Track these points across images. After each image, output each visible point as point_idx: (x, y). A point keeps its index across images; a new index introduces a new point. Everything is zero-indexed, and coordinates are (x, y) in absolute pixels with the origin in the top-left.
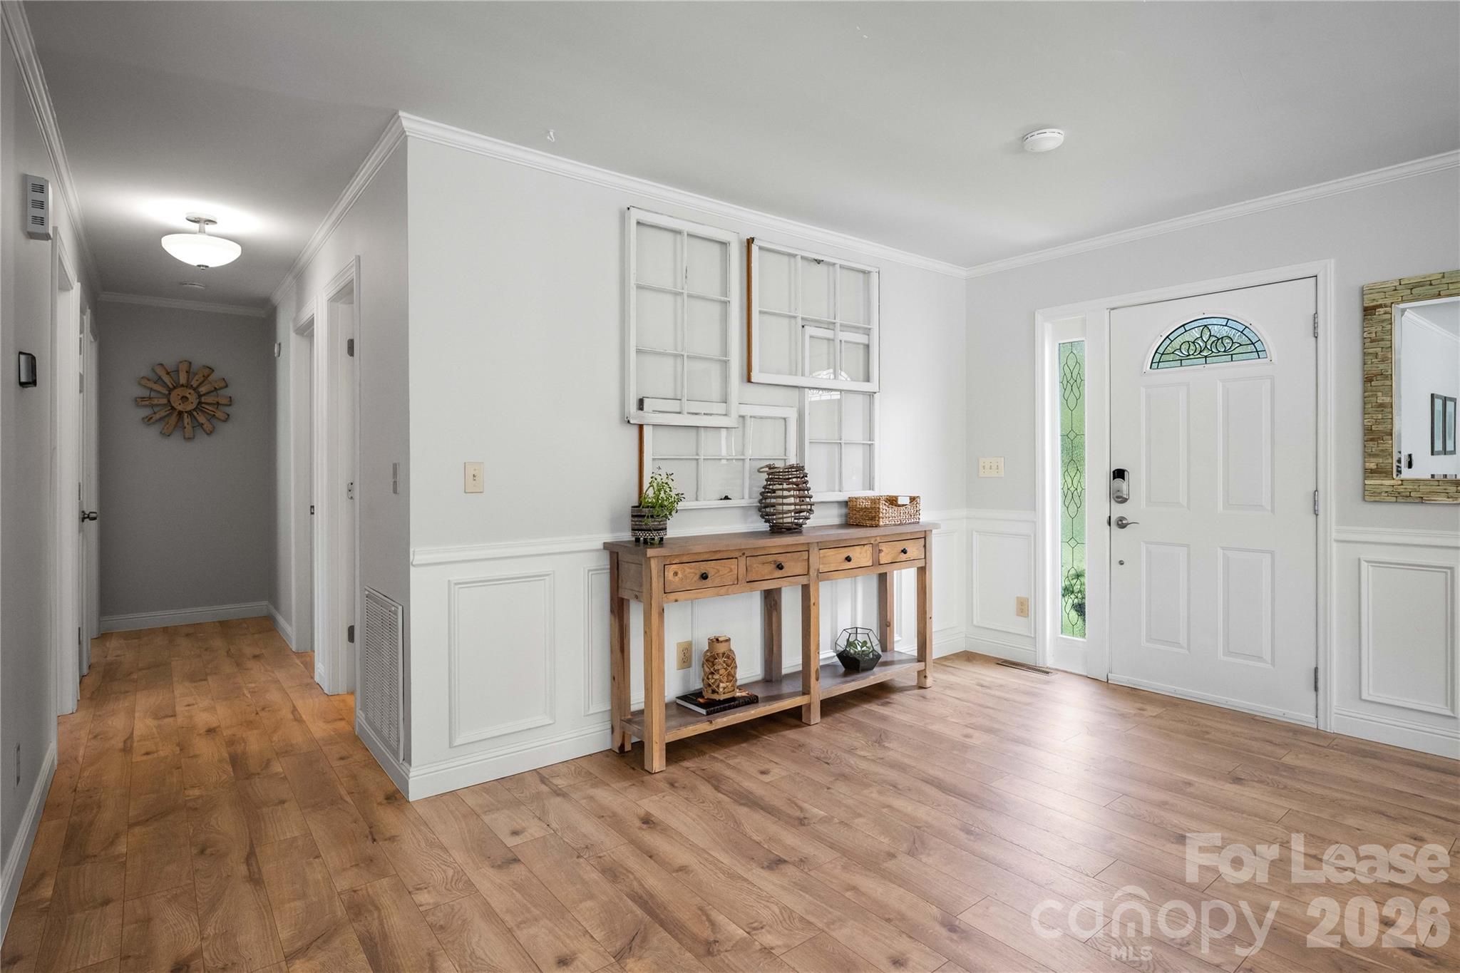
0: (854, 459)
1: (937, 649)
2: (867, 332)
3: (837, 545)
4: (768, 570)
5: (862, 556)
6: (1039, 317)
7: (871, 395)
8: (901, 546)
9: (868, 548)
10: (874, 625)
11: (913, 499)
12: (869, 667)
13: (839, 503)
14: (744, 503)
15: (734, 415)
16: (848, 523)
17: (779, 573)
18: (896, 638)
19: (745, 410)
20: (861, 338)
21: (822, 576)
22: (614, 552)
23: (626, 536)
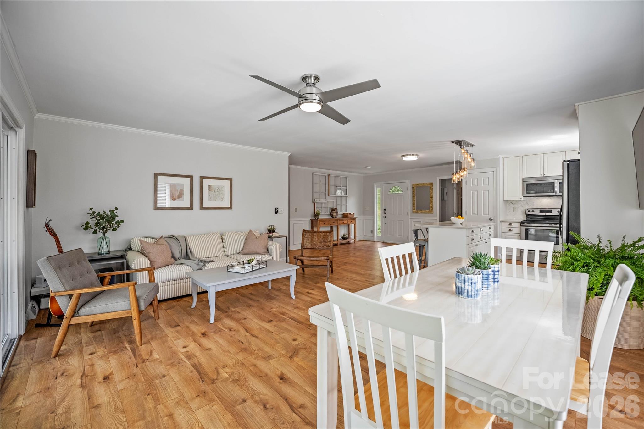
0: (344, 207)
1: (357, 239)
2: (346, 187)
3: (342, 220)
4: (332, 223)
5: (345, 222)
6: (374, 184)
7: (347, 197)
8: (351, 221)
9: (346, 221)
10: (347, 233)
11: (353, 213)
12: (347, 239)
13: (342, 214)
14: (328, 214)
15: (327, 201)
16: (343, 217)
17: (334, 224)
18: (351, 236)
19: (329, 200)
20: (346, 188)
21: (340, 224)
22: (312, 220)
23: (313, 218)
